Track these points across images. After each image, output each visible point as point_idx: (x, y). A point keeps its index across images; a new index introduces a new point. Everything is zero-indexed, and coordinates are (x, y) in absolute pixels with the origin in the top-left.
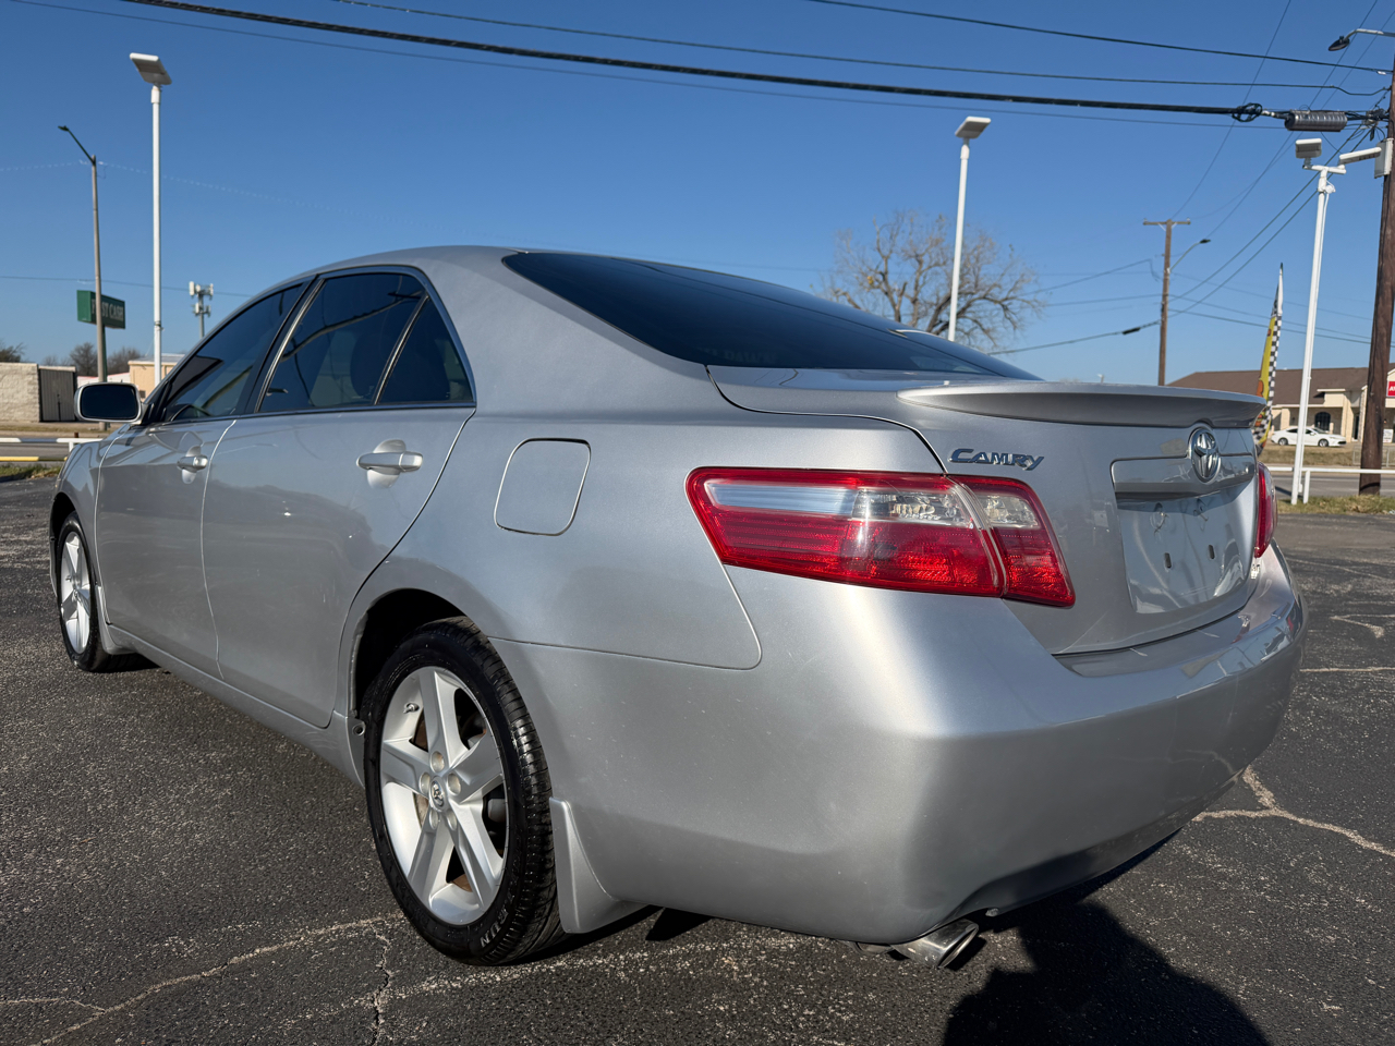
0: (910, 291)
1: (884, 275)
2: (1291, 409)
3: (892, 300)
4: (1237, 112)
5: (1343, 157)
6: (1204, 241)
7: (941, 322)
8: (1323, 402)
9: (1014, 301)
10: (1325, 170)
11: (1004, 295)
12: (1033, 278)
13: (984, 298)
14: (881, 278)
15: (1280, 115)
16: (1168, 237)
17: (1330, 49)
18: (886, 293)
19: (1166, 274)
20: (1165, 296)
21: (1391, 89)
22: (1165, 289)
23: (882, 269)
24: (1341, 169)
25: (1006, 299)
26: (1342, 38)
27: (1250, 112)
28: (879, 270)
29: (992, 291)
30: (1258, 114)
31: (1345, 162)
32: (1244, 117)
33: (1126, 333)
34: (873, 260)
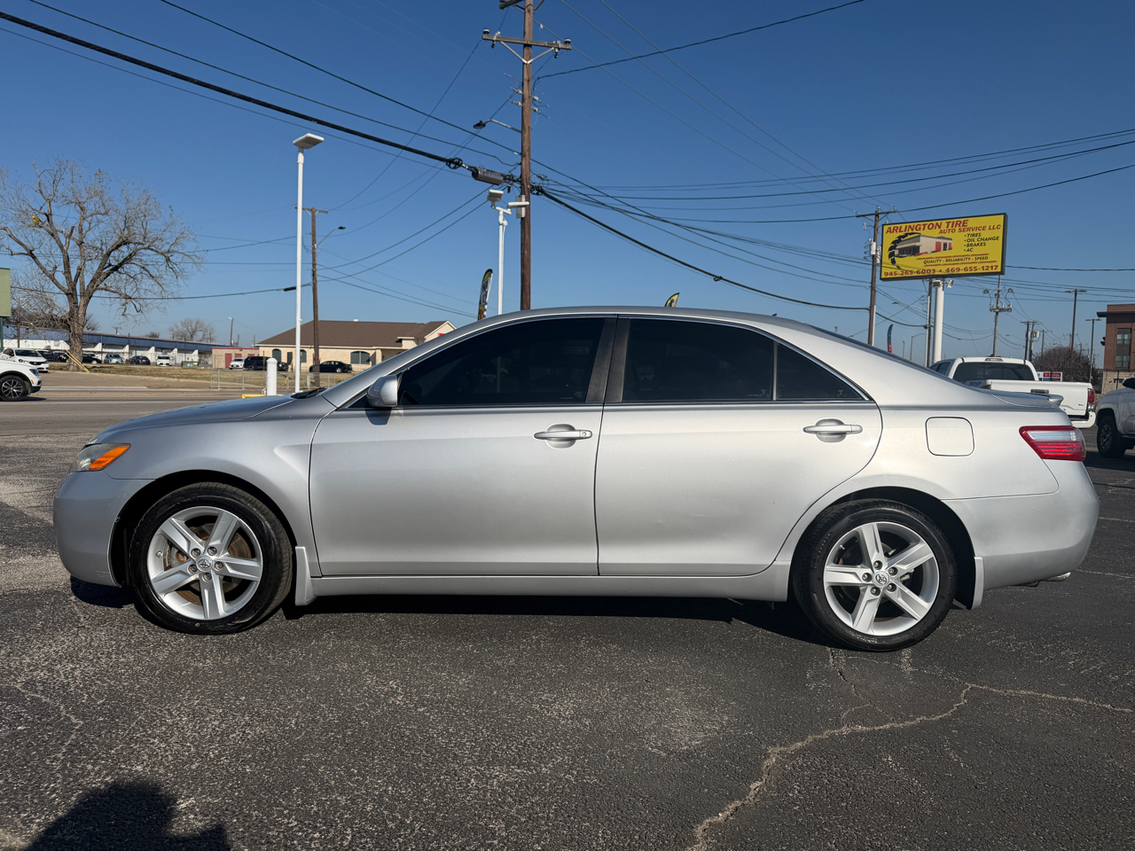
0: (76, 234)
1: (48, 216)
2: (382, 350)
3: (58, 242)
4: (449, 162)
5: (511, 204)
6: (341, 228)
7: (110, 265)
8: (401, 346)
9: (176, 255)
10: (502, 211)
11: (166, 248)
12: (192, 237)
13: (148, 248)
14: (45, 218)
15: (470, 168)
16: (314, 221)
17: (474, 126)
18: (52, 235)
19: (314, 248)
20: (314, 265)
21: (521, 164)
22: (314, 260)
23: (46, 209)
24: (509, 211)
25: (169, 252)
26: (481, 122)
27: (455, 163)
28: (42, 211)
29: (155, 243)
30: (460, 165)
31: (511, 207)
32: (452, 165)
33: (286, 290)
34: (37, 202)
